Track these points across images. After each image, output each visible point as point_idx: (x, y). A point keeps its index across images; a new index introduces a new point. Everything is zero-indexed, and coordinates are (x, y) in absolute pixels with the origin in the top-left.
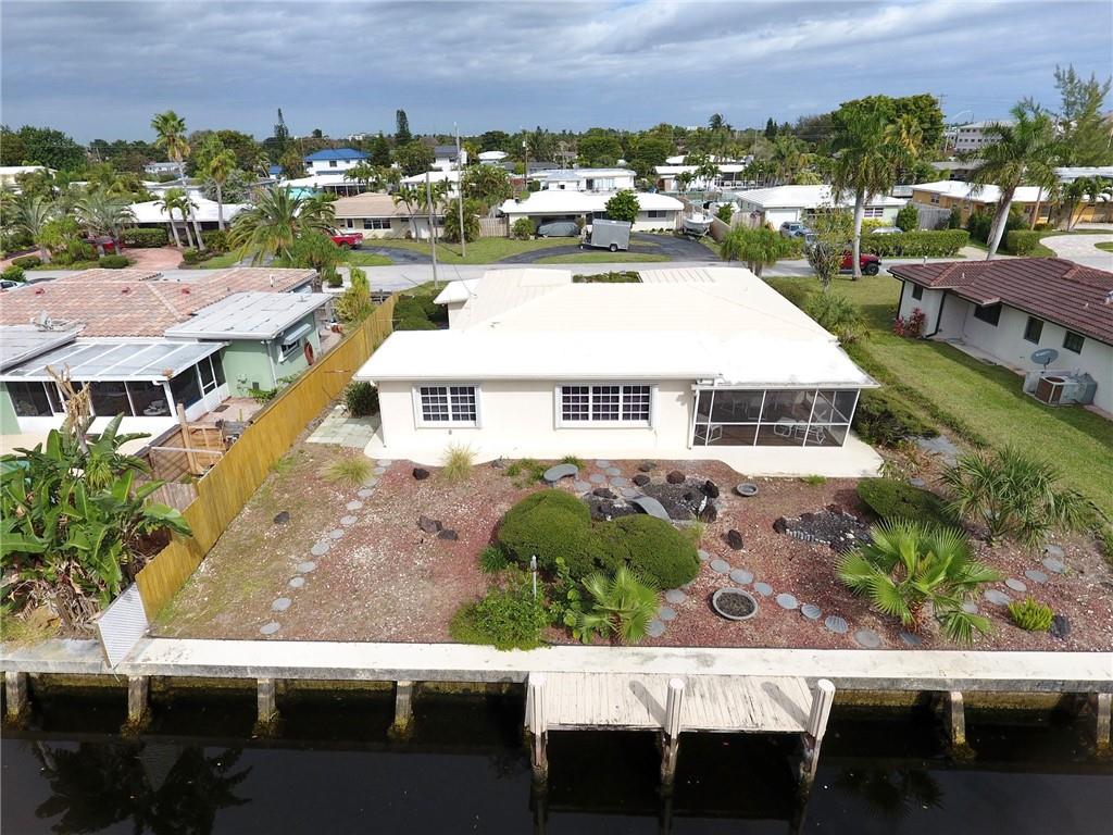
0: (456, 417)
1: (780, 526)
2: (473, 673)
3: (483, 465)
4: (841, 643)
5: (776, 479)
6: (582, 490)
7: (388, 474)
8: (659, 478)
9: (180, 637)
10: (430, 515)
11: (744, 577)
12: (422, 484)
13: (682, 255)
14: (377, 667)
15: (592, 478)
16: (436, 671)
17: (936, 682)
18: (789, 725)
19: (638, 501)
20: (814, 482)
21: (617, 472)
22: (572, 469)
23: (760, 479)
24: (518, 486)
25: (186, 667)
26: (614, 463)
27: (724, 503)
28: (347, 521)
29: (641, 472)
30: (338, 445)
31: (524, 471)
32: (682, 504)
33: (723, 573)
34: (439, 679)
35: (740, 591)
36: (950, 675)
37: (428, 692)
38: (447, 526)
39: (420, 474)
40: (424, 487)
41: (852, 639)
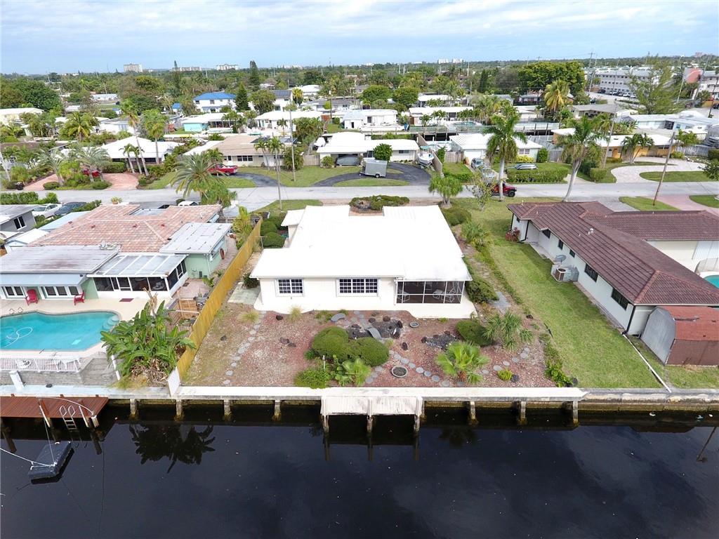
0: (294, 292)
1: (424, 340)
2: (303, 397)
3: (305, 313)
4: (436, 385)
5: (428, 319)
6: (346, 325)
7: (265, 318)
8: (379, 319)
9: (193, 386)
10: (284, 336)
11: (406, 361)
12: (280, 322)
13: (415, 180)
14: (268, 395)
15: (351, 319)
16: (289, 397)
17: (465, 398)
18: (410, 412)
19: (369, 330)
20: (443, 321)
21: (363, 316)
22: (343, 315)
23: (422, 319)
24: (320, 323)
25: (197, 396)
26: (362, 312)
27: (405, 330)
28: (251, 339)
29: (372, 316)
30: (242, 304)
31: (323, 316)
32: (387, 331)
33: (398, 359)
34: (290, 399)
35: (403, 367)
36: (470, 396)
37: (285, 405)
38: (292, 341)
39: (279, 317)
40: (281, 323)
41: (440, 384)
